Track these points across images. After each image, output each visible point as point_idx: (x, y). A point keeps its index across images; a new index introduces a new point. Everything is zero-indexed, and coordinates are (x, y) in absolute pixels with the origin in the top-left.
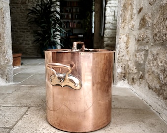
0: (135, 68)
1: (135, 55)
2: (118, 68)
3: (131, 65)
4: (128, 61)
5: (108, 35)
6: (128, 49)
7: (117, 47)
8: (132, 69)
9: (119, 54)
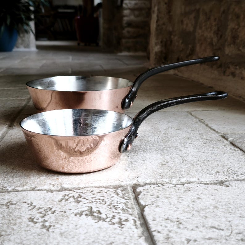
0: (181, 42)
1: (182, 21)
2: (156, 44)
3: (176, 38)
4: (170, 33)
5: (130, 3)
6: (171, 14)
7: (154, 11)
8: (177, 44)
9: (157, 22)
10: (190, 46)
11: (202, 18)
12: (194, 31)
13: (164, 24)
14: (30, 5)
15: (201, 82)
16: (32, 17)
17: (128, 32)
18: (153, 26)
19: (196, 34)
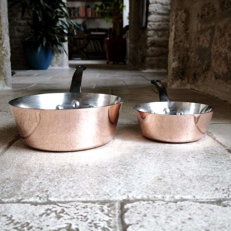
0: (197, 57)
1: (198, 38)
2: (174, 61)
3: (192, 54)
4: (187, 50)
5: (154, 24)
6: (188, 32)
7: (171, 30)
8: (193, 60)
9: (174, 39)
10: (206, 62)
11: (217, 34)
12: (210, 47)
13: (181, 41)
14: (64, 28)
15: (216, 96)
16: (66, 38)
17: (152, 51)
18: (171, 43)
19: (212, 50)
